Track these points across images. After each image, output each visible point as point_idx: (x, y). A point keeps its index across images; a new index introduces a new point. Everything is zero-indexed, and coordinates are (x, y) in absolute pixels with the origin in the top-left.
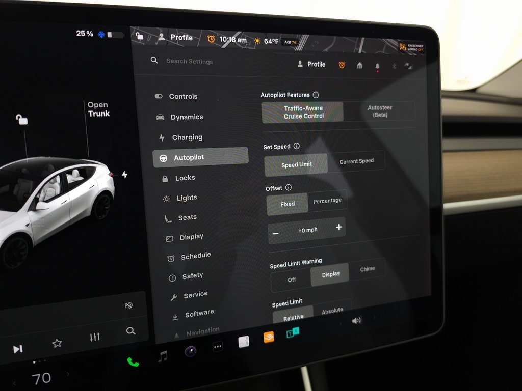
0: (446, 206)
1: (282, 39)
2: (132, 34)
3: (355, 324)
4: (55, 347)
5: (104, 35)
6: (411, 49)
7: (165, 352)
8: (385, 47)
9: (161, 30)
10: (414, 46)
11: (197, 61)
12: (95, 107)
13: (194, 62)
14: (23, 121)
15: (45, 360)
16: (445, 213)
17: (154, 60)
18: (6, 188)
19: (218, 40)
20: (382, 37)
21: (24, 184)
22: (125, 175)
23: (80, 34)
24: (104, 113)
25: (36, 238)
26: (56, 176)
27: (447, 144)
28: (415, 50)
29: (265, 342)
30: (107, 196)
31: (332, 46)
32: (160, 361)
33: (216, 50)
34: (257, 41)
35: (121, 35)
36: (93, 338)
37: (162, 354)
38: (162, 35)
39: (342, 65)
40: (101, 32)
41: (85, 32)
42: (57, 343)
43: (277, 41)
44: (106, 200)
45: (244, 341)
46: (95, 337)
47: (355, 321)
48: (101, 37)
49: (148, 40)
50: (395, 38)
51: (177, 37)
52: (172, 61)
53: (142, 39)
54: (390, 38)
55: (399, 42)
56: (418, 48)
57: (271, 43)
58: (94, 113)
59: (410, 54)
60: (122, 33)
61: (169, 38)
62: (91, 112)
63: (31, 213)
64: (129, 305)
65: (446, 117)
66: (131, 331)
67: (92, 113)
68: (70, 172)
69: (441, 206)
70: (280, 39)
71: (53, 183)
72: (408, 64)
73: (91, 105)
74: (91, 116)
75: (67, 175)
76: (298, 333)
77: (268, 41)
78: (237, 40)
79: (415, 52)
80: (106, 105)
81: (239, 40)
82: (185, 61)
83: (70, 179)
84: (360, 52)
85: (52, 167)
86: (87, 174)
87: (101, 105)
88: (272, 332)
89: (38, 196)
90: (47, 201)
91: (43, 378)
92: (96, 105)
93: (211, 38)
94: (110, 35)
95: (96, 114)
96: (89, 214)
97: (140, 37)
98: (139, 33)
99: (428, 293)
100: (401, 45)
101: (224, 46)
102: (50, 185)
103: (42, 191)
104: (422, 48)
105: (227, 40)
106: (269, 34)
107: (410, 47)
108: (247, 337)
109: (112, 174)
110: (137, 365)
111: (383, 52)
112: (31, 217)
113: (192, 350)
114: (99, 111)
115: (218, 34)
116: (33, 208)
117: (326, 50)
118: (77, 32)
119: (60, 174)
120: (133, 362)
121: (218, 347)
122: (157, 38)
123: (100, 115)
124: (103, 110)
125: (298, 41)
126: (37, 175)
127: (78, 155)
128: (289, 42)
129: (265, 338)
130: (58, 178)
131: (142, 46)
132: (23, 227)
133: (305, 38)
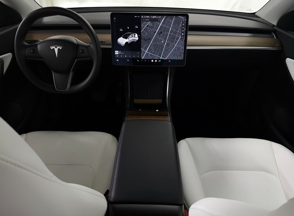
4: (130, 57)
14: (128, 28)
15: (128, 58)
18: (126, 36)
21: (128, 36)
25: (129, 43)
32: (141, 61)
33: (152, 18)
35: (140, 17)
38: (145, 17)
41: (136, 16)
45: (152, 61)
46: (134, 56)
47: (169, 61)
48: (138, 17)
57: (160, 17)
64: (138, 53)
66: (138, 56)
76: (160, 61)
81: (155, 17)
85: (131, 34)
90: (130, 38)
91: (128, 60)
93: (151, 17)
102: (130, 36)
109: (138, 35)
110: (139, 61)
113: (146, 61)
114: (137, 27)
116: (128, 39)
121: (149, 61)
126: (129, 35)
127: (134, 33)
128: (163, 17)
131: (143, 18)
132: (127, 41)
133: (165, 16)
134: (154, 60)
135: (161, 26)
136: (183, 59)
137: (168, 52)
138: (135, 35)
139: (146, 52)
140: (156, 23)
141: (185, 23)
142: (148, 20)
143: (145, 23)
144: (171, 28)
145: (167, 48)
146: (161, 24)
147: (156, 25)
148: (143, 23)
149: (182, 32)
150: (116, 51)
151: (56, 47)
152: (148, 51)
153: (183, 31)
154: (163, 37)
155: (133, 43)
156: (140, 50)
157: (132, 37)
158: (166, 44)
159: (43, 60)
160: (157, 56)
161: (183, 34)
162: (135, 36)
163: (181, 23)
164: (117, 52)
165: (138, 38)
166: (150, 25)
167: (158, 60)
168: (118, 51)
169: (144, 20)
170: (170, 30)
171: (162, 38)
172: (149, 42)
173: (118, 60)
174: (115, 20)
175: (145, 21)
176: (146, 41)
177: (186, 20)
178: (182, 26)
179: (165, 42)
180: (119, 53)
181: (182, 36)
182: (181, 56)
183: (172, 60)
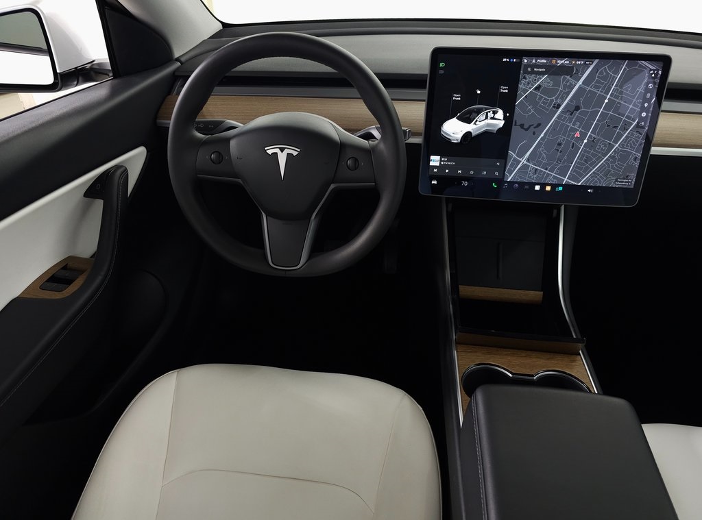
1: (585, 61)
2: (523, 60)
4: (471, 173)
7: (507, 184)
8: (639, 65)
9: (534, 58)
14: (479, 92)
15: (467, 177)
18: (468, 116)
19: (556, 62)
20: (638, 60)
21: (474, 114)
22: (508, 115)
25: (474, 134)
26: (485, 113)
29: (546, 190)
32: (504, 187)
33: (555, 66)
34: (574, 62)
35: (518, 60)
37: (505, 185)
38: (534, 60)
43: (582, 62)
45: (537, 188)
46: (484, 173)
47: (589, 191)
48: (512, 61)
49: (529, 62)
50: (644, 60)
51: (539, 61)
52: (536, 70)
57: (580, 63)
61: (537, 61)
64: (498, 164)
66: (497, 173)
69: (650, 149)
74: (501, 91)
76: (561, 189)
78: (565, 62)
80: (507, 87)
85: (484, 109)
89: (477, 120)
90: (480, 122)
91: (465, 183)
92: (504, 88)
93: (554, 62)
94: (515, 60)
97: (526, 61)
101: (558, 65)
102: (482, 116)
103: (479, 118)
105: (561, 62)
106: (580, 59)
108: (539, 186)
109: (504, 113)
110: (496, 187)
111: (637, 67)
112: (474, 127)
113: (517, 186)
114: (504, 90)
115: (557, 59)
116: (475, 124)
118: (503, 59)
120: (495, 185)
121: (527, 187)
122: (532, 62)
124: (506, 89)
125: (593, 62)
126: (479, 112)
127: (494, 106)
128: (588, 63)
129: (546, 188)
131: (527, 66)
132: (470, 130)
133: (597, 61)
134: (543, 186)
135: (580, 88)
136: (632, 187)
137: (591, 165)
138: (495, 113)
139: (523, 161)
140: (564, 79)
141: (657, 81)
142: (540, 70)
143: (530, 78)
144: (608, 97)
145: (589, 152)
146: (580, 82)
147: (565, 87)
148: (525, 78)
149: (643, 109)
150: (432, 157)
151: (282, 150)
152: (528, 160)
153: (646, 105)
154: (578, 119)
155: (486, 135)
156: (504, 156)
157: (486, 118)
158: (585, 141)
159: (240, 181)
160: (552, 177)
161: (644, 114)
162: (496, 116)
163: (646, 81)
164: (435, 161)
165: (503, 122)
166: (544, 85)
167: (554, 186)
168: (438, 158)
169: (529, 69)
170: (606, 101)
171: (578, 123)
172: (534, 133)
173: (434, 182)
174: (442, 68)
175: (533, 72)
176: (527, 130)
177: (660, 72)
178: (647, 90)
179: (583, 136)
180: (441, 161)
181: (642, 119)
182: (627, 176)
183: (599, 187)
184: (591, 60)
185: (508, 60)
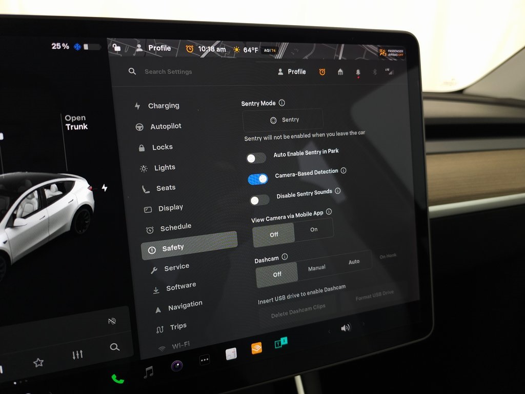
0: (432, 209)
1: (262, 47)
2: (109, 46)
3: (344, 331)
4: (36, 366)
5: (80, 47)
6: (391, 54)
7: (151, 367)
8: (365, 53)
9: (138, 41)
10: (394, 51)
11: (176, 71)
12: (73, 120)
13: (173, 72)
15: (26, 381)
16: (430, 216)
17: (132, 71)
19: (196, 49)
20: (361, 44)
22: (105, 188)
23: (56, 47)
24: (82, 126)
25: (15, 255)
26: (34, 191)
27: (430, 146)
28: (395, 55)
29: (253, 353)
30: (86, 210)
31: (312, 53)
32: (145, 377)
34: (237, 50)
35: (97, 47)
36: (76, 356)
37: (147, 369)
38: (139, 46)
39: (322, 72)
40: (77, 45)
41: (61, 45)
42: (39, 363)
43: (256, 49)
44: (86, 214)
45: (231, 354)
46: (78, 355)
47: (343, 328)
48: (77, 49)
49: (126, 52)
50: (375, 44)
51: (155, 47)
52: (151, 72)
53: (120, 50)
54: (369, 44)
55: (379, 48)
56: (398, 53)
57: (250, 51)
58: (72, 126)
59: (391, 60)
60: (98, 45)
61: (147, 48)
62: (68, 125)
63: (9, 230)
64: (112, 321)
65: (428, 119)
66: (115, 347)
67: (70, 126)
68: (48, 187)
69: (427, 210)
70: (260, 47)
71: (31, 199)
72: (388, 70)
73: (68, 118)
74: (68, 129)
75: (45, 190)
76: (286, 342)
77: (248, 50)
78: (216, 49)
79: (395, 57)
80: (83, 118)
81: (218, 50)
82: (163, 71)
83: (48, 194)
84: (340, 58)
85: (29, 182)
86: (65, 188)
87: (78, 118)
88: (260, 343)
89: (15, 213)
90: (25, 217)
92: (73, 119)
93: (190, 48)
94: (86, 47)
95: (73, 127)
96: (68, 228)
97: (117, 49)
98: (116, 45)
99: (417, 297)
100: (381, 50)
101: (203, 56)
102: (28, 200)
103: (20, 207)
104: (402, 53)
105: (206, 49)
106: (248, 43)
107: (390, 53)
108: (235, 349)
109: (91, 187)
110: (121, 382)
111: (364, 58)
112: (9, 233)
113: (178, 364)
114: (77, 124)
115: (197, 44)
116: (10, 225)
117: (306, 57)
118: (53, 45)
119: (38, 189)
120: (118, 379)
121: (205, 360)
122: (135, 49)
123: (78, 128)
124: (81, 123)
125: (277, 49)
126: (13, 191)
128: (268, 51)
129: (253, 349)
130: (36, 193)
131: (120, 58)
133: (284, 45)
167: (267, 339)
175: (143, 78)
184: (271, 44)
185: (66, 46)
